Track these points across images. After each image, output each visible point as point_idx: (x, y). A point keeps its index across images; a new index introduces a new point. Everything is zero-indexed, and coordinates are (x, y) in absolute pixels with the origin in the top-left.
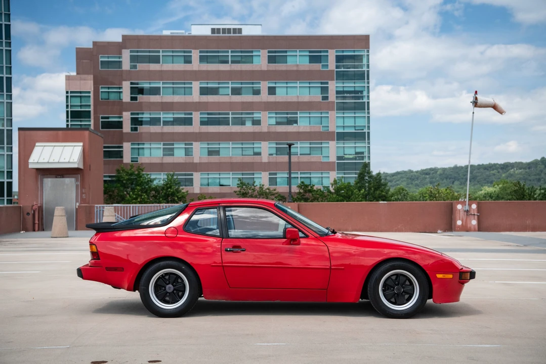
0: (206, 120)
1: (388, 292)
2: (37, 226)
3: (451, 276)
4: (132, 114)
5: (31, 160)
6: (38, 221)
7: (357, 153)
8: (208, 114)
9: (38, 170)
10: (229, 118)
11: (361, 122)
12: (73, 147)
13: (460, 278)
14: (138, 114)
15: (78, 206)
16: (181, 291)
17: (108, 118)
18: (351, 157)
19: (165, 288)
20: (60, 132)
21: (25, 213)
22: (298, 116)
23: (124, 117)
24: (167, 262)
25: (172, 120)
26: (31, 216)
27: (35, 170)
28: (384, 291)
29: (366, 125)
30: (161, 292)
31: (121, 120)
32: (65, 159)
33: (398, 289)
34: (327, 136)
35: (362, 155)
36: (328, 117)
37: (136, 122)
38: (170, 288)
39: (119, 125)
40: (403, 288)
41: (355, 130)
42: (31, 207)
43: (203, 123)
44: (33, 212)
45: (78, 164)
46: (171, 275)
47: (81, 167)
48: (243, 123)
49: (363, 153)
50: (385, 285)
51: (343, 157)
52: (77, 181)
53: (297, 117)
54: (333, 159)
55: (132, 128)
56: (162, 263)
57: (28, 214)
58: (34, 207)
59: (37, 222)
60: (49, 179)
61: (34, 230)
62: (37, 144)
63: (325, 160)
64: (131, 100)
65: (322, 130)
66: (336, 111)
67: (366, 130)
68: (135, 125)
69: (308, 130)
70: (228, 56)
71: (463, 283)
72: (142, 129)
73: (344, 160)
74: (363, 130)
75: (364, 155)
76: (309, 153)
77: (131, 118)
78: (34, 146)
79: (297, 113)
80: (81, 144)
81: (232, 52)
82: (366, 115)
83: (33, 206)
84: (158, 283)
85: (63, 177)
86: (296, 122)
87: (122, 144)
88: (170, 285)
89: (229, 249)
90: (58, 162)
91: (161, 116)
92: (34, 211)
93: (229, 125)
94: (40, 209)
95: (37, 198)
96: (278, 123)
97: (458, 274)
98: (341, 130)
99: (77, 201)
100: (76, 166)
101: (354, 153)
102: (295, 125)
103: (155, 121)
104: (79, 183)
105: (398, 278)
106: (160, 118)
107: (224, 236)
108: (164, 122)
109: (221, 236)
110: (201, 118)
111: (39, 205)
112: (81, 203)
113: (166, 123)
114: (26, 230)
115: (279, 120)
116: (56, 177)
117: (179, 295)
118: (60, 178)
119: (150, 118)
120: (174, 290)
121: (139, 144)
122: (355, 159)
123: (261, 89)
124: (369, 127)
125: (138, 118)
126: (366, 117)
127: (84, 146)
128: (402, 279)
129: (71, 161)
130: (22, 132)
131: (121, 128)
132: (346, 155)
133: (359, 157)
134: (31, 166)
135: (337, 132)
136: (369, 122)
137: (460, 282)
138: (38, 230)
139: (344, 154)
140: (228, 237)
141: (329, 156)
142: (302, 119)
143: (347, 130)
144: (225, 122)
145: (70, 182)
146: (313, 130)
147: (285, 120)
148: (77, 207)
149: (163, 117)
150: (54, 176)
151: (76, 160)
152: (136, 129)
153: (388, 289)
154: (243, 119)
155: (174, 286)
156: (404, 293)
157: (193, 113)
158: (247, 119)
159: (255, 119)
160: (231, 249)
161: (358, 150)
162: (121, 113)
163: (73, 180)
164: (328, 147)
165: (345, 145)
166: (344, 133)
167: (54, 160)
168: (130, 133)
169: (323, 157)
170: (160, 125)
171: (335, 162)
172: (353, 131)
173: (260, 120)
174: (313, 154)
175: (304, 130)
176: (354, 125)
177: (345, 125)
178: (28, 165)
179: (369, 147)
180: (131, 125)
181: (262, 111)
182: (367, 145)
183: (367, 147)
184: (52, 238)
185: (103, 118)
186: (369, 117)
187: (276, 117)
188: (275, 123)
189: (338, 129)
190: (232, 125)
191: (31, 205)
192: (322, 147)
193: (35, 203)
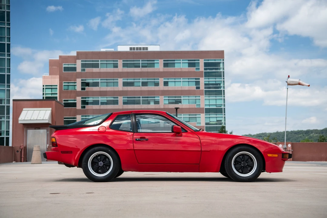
0: (127, 101)
1: (237, 166)
2: (23, 159)
3: (276, 156)
4: (82, 98)
5: (20, 119)
6: (24, 156)
7: (217, 121)
8: (128, 98)
9: (24, 124)
10: (140, 100)
11: (220, 102)
12: (45, 111)
13: (283, 157)
14: (86, 98)
15: (48, 146)
16: (108, 166)
17: (68, 101)
18: (214, 123)
19: (98, 163)
20: (38, 102)
21: (16, 151)
22: (182, 98)
23: (77, 100)
24: (100, 147)
25: (106, 101)
26: (19, 152)
27: (22, 125)
28: (235, 165)
29: (223, 104)
30: (96, 166)
31: (76, 102)
32: (40, 118)
33: (243, 164)
34: (199, 110)
35: (221, 122)
36: (200, 99)
37: (84, 103)
38: (101, 164)
39: (74, 105)
40: (247, 163)
41: (216, 107)
43: (125, 103)
45: (49, 121)
46: (102, 156)
47: (50, 122)
48: (149, 103)
49: (221, 121)
50: (235, 161)
52: (47, 131)
53: (181, 99)
54: (203, 124)
55: (82, 106)
56: (96, 148)
57: (18, 151)
58: (21, 147)
59: (23, 156)
60: (31, 130)
61: (21, 161)
62: (24, 109)
63: (199, 125)
64: (82, 90)
65: (196, 107)
66: (204, 96)
67: (223, 107)
68: (84, 105)
69: (188, 107)
70: (140, 63)
71: (285, 161)
72: (88, 107)
73: (210, 125)
74: (221, 107)
75: (222, 122)
76: (188, 121)
77: (82, 100)
78: (22, 110)
79: (181, 97)
80: (51, 109)
81: (142, 61)
84: (94, 161)
85: (39, 129)
86: (180, 102)
87: (76, 116)
88: (101, 162)
89: (138, 139)
90: (37, 120)
91: (100, 99)
92: (21, 150)
93: (140, 104)
94: (25, 148)
95: (24, 142)
96: (170, 103)
97: (282, 154)
98: (208, 107)
99: (47, 143)
100: (47, 122)
101: (216, 121)
102: (180, 104)
103: (96, 103)
104: (49, 133)
105: (244, 157)
106: (99, 100)
107: (135, 131)
108: (101, 102)
109: (133, 131)
110: (123, 100)
111: (24, 146)
112: (49, 145)
113: (103, 103)
114: (17, 161)
115: (170, 101)
116: (35, 129)
117: (106, 169)
118: (38, 129)
119: (93, 100)
120: (104, 165)
121: (86, 116)
122: (216, 124)
123: (159, 82)
124: (224, 105)
125: (86, 100)
126: (223, 99)
127: (52, 110)
128: (246, 157)
129: (44, 119)
130: (15, 102)
131: (76, 106)
133: (219, 123)
134: (20, 122)
135: (205, 108)
136: (224, 102)
137: (282, 160)
138: (24, 161)
139: (210, 122)
140: (137, 132)
141: (200, 123)
142: (185, 101)
143: (211, 107)
144: (138, 103)
145: (43, 132)
146: (191, 107)
147: (174, 101)
149: (101, 100)
150: (34, 128)
151: (47, 118)
152: (84, 107)
153: (238, 164)
154: (149, 101)
155: (103, 163)
156: (247, 166)
157: (119, 97)
158: (151, 101)
159: (156, 100)
160: (139, 139)
161: (218, 119)
162: (75, 98)
163: (45, 130)
164: (200, 117)
165: (210, 116)
166: (209, 108)
167: (34, 118)
168: (81, 109)
169: (197, 123)
170: (99, 104)
171: (204, 126)
172: (215, 107)
173: (159, 101)
174: (191, 122)
175: (185, 107)
176: (215, 104)
177: (210, 104)
178: (18, 121)
179: (225, 117)
180: (82, 104)
181: (160, 96)
182: (223, 116)
183: (223, 117)
184: (32, 164)
185: (64, 101)
186: (224, 99)
187: (169, 100)
188: (168, 103)
189: (206, 106)
190: (142, 104)
191: (19, 146)
192: (196, 117)
193: (22, 145)
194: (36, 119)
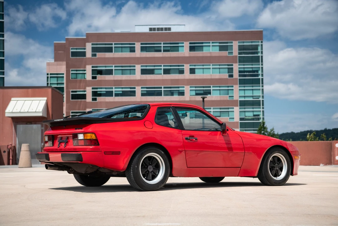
0: (146, 92)
2: (11, 161)
4: (93, 88)
5: (7, 111)
6: (13, 157)
7: (254, 116)
8: (147, 88)
9: (13, 118)
10: (162, 91)
11: (256, 93)
12: (39, 101)
14: (97, 88)
17: (76, 92)
18: (250, 118)
20: (30, 90)
21: (2, 151)
22: (212, 89)
23: (87, 91)
25: (121, 92)
26: (6, 153)
27: (10, 119)
29: (261, 95)
31: (85, 93)
32: (32, 109)
34: (233, 103)
35: (258, 117)
36: (233, 90)
37: (96, 94)
39: (84, 97)
41: (253, 99)
42: (7, 147)
43: (143, 95)
44: (8, 151)
45: (42, 113)
47: (45, 116)
49: (259, 115)
51: (244, 118)
52: (42, 126)
53: (210, 90)
54: (237, 119)
55: (93, 98)
57: (4, 152)
59: (11, 158)
60: (21, 126)
61: (9, 164)
62: (12, 99)
63: (231, 121)
64: (92, 79)
65: (228, 99)
66: (239, 85)
67: (261, 99)
68: (95, 96)
69: (219, 99)
70: (161, 47)
72: (99, 99)
73: (245, 120)
74: (259, 98)
75: (260, 117)
76: (219, 115)
77: (93, 92)
78: (9, 100)
79: (210, 87)
80: (46, 99)
81: (164, 44)
82: (261, 88)
83: (8, 146)
85: (32, 124)
86: (210, 93)
87: (86, 110)
91: (114, 90)
93: (162, 95)
95: (12, 140)
96: (197, 94)
98: (243, 99)
99: (42, 142)
100: (41, 115)
101: (252, 115)
102: (209, 95)
103: (109, 94)
104: (44, 129)
106: (113, 91)
108: (115, 94)
110: (142, 91)
111: (13, 145)
113: (117, 95)
115: (198, 92)
116: (27, 124)
118: (30, 124)
119: (106, 91)
122: (253, 119)
123: (185, 70)
124: (263, 97)
125: (97, 91)
126: (261, 90)
127: (47, 101)
129: (37, 111)
131: (85, 99)
132: (247, 116)
133: (256, 118)
134: (7, 115)
135: (240, 101)
136: (263, 93)
138: (13, 164)
139: (245, 116)
141: (233, 118)
142: (215, 91)
143: (247, 99)
144: (159, 94)
145: (36, 127)
146: (222, 99)
147: (202, 92)
148: (42, 147)
149: (115, 91)
150: (25, 123)
151: (41, 110)
152: (95, 99)
154: (172, 92)
157: (136, 87)
158: (174, 91)
159: (180, 91)
161: (255, 113)
162: (85, 88)
163: (39, 126)
164: (233, 111)
165: (246, 110)
166: (245, 101)
167: (24, 110)
168: (91, 102)
169: (230, 118)
170: (113, 96)
171: (238, 122)
172: (251, 99)
173: (184, 92)
174: (223, 116)
175: (216, 99)
176: (252, 95)
177: (246, 95)
178: (5, 114)
179: (263, 111)
180: (93, 96)
181: (185, 85)
182: (261, 110)
183: (262, 112)
184: (19, 168)
185: (72, 92)
186: (263, 89)
187: (196, 90)
188: (195, 94)
189: (240, 98)
190: (164, 95)
191: (7, 145)
192: (228, 111)
193: (10, 144)
194: (27, 111)
